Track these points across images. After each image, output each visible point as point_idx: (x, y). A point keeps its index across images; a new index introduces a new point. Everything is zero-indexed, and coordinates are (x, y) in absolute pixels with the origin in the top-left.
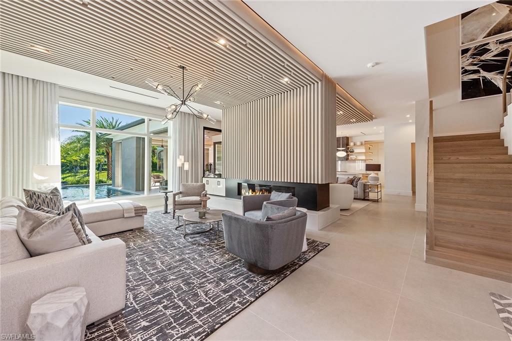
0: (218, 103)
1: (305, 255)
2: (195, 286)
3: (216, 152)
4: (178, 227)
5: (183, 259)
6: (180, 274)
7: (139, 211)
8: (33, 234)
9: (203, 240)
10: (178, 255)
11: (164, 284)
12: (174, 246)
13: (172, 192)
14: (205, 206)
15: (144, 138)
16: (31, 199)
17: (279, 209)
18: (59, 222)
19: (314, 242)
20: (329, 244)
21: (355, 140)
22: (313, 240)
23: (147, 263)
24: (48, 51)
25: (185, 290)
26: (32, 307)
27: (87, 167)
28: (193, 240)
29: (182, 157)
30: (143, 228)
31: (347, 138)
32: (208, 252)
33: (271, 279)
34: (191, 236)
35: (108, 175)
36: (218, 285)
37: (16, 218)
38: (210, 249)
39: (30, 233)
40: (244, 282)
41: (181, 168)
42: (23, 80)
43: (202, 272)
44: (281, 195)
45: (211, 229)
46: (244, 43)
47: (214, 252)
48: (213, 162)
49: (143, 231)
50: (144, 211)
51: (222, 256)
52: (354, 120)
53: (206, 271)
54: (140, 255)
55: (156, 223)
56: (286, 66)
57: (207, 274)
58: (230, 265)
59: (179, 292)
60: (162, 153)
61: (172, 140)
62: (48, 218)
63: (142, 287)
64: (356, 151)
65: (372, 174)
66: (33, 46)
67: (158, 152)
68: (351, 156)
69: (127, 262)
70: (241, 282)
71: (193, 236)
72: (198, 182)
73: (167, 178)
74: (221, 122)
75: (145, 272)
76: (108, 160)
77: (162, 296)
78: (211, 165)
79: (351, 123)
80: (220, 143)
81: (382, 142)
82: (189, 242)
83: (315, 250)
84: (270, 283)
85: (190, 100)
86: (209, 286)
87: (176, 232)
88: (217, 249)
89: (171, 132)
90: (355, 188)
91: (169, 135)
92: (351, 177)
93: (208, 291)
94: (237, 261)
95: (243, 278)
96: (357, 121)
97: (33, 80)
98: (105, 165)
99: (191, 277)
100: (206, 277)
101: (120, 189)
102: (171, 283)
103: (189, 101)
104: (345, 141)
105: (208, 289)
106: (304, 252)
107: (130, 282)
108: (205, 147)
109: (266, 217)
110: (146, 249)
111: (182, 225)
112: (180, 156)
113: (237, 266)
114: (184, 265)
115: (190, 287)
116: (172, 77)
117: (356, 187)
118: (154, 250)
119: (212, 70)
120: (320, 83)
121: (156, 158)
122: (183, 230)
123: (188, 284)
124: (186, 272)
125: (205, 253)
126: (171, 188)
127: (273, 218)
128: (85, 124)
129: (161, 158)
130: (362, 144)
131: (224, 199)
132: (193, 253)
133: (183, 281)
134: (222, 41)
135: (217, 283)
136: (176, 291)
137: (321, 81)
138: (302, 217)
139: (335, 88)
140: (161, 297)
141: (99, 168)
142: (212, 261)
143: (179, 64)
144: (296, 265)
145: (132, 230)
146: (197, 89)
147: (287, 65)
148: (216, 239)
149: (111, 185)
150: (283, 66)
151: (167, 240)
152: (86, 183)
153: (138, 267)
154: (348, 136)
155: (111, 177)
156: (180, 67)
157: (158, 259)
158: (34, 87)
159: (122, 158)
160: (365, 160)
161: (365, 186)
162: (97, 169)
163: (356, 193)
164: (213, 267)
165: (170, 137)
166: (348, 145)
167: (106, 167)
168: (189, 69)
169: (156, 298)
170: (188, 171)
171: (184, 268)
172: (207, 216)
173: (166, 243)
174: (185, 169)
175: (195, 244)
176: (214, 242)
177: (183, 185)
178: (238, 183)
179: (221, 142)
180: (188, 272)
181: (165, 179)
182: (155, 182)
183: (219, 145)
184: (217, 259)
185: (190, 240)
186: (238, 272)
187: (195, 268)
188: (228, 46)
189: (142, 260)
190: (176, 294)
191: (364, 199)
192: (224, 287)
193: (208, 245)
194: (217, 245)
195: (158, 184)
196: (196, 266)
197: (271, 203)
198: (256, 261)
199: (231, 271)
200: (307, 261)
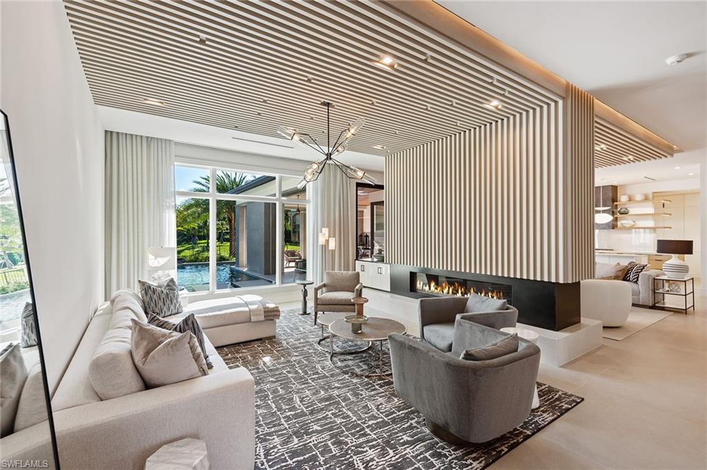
0: (379, 147)
1: (535, 416)
2: (349, 449)
3: (375, 216)
4: (321, 340)
5: (330, 398)
6: (327, 424)
7: (270, 314)
8: (148, 360)
9: (359, 367)
10: (323, 388)
11: (306, 437)
12: (317, 373)
13: (313, 283)
14: (360, 313)
15: (275, 204)
16: (146, 294)
17: (486, 333)
18: (175, 345)
19: (551, 390)
20: (583, 399)
21: (630, 191)
22: (549, 387)
23: (282, 398)
24: (162, 103)
25: (334, 453)
26: (147, 464)
27: (206, 237)
28: (343, 365)
29: (325, 231)
30: (274, 337)
31: (615, 188)
32: (367, 389)
33: (472, 456)
34: (340, 357)
35: (230, 250)
36: (383, 454)
37: (131, 329)
38: (370, 383)
39: (144, 357)
40: (427, 455)
41: (325, 247)
42: (136, 139)
43: (359, 425)
44: (487, 302)
45: (369, 348)
46: (423, 58)
47: (375, 389)
48: (370, 231)
49: (274, 342)
50: (275, 313)
51: (389, 400)
52: (631, 157)
53: (364, 423)
54: (272, 382)
55: (292, 329)
56: (495, 83)
57: (367, 430)
58: (403, 418)
59: (327, 456)
60: (297, 217)
61: (311, 204)
62: (164, 336)
63: (275, 437)
64: (633, 210)
65: (674, 259)
66: (147, 100)
67: (293, 214)
68: (623, 222)
69: (257, 393)
70: (421, 453)
71: (342, 357)
72: (349, 270)
73: (305, 256)
74: (383, 173)
75: (278, 413)
76: (231, 227)
77: (302, 458)
78: (367, 236)
79: (624, 162)
80: (381, 203)
81: (695, 193)
82: (338, 368)
83: (553, 408)
84: (471, 464)
85: (338, 151)
86: (370, 452)
87: (319, 348)
88: (381, 387)
89: (310, 193)
90: (634, 285)
91: (307, 198)
92: (625, 263)
93: (369, 461)
94: (412, 412)
95: (425, 446)
96: (638, 159)
97: (147, 137)
98: (227, 233)
99: (343, 432)
100: (365, 435)
101: (245, 270)
102: (314, 438)
103: (337, 153)
104: (610, 194)
105: (368, 458)
106: (533, 410)
107: (260, 426)
108: (359, 209)
109: (464, 352)
110: (280, 374)
111: (328, 337)
112: (323, 229)
113: (413, 421)
114: (332, 408)
115: (341, 449)
116: (312, 118)
117: (636, 282)
118: (290, 375)
119: (370, 102)
120: (561, 102)
121: (289, 223)
122: (328, 346)
123: (339, 443)
124: (335, 422)
125: (362, 390)
126: (311, 277)
127: (476, 355)
128: (203, 181)
129: (297, 223)
130: (646, 199)
131: (388, 295)
132: (343, 387)
133: (332, 436)
134: (388, 60)
135: (383, 449)
136: (322, 454)
137: (563, 98)
138: (531, 355)
139: (591, 107)
140: (301, 460)
141: (220, 238)
142: (373, 406)
143: (323, 100)
144: (518, 435)
145: (261, 339)
146: (348, 136)
147: (498, 81)
148: (378, 366)
149: (233, 263)
150: (491, 84)
151: (307, 360)
152: (206, 261)
153: (269, 402)
154: (615, 183)
155: (234, 252)
156: (324, 104)
157: (297, 393)
158: (149, 146)
159: (248, 228)
160: (654, 229)
161: (655, 283)
162: (218, 239)
163: (636, 293)
164: (375, 418)
165: (309, 201)
166: (617, 201)
167: (228, 237)
168: (337, 106)
169: (295, 460)
170: (335, 250)
171: (333, 414)
172: (365, 329)
173: (306, 366)
174: (330, 248)
175: (346, 373)
176: (375, 372)
177: (328, 273)
178: (411, 273)
179: (383, 202)
180: (339, 421)
181: (303, 258)
182: (290, 262)
183: (379, 206)
184: (380, 404)
185: (339, 364)
186: (416, 434)
187: (348, 416)
188: (396, 66)
189: (275, 391)
190: (322, 459)
191: (654, 307)
192: (394, 459)
193: (366, 377)
194: (380, 378)
195: (293, 264)
196: (350, 413)
197: (471, 318)
198: (446, 423)
199: (404, 430)
200: (539, 430)
